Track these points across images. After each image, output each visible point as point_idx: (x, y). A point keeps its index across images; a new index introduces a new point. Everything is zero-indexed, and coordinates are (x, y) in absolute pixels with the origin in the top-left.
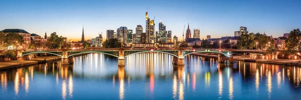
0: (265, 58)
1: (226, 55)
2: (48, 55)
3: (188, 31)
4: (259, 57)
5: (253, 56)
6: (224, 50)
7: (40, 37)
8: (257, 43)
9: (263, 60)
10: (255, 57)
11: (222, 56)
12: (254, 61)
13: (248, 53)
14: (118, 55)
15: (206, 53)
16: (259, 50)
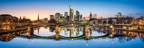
0: (131, 29)
1: (110, 27)
2: (22, 27)
3: (91, 15)
4: (127, 28)
5: (125, 28)
6: (109, 24)
7: (18, 18)
8: (127, 21)
9: (130, 29)
10: (126, 28)
11: (108, 27)
12: (125, 30)
13: (122, 26)
14: (56, 27)
15: (100, 26)
16: (128, 25)
